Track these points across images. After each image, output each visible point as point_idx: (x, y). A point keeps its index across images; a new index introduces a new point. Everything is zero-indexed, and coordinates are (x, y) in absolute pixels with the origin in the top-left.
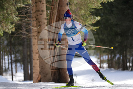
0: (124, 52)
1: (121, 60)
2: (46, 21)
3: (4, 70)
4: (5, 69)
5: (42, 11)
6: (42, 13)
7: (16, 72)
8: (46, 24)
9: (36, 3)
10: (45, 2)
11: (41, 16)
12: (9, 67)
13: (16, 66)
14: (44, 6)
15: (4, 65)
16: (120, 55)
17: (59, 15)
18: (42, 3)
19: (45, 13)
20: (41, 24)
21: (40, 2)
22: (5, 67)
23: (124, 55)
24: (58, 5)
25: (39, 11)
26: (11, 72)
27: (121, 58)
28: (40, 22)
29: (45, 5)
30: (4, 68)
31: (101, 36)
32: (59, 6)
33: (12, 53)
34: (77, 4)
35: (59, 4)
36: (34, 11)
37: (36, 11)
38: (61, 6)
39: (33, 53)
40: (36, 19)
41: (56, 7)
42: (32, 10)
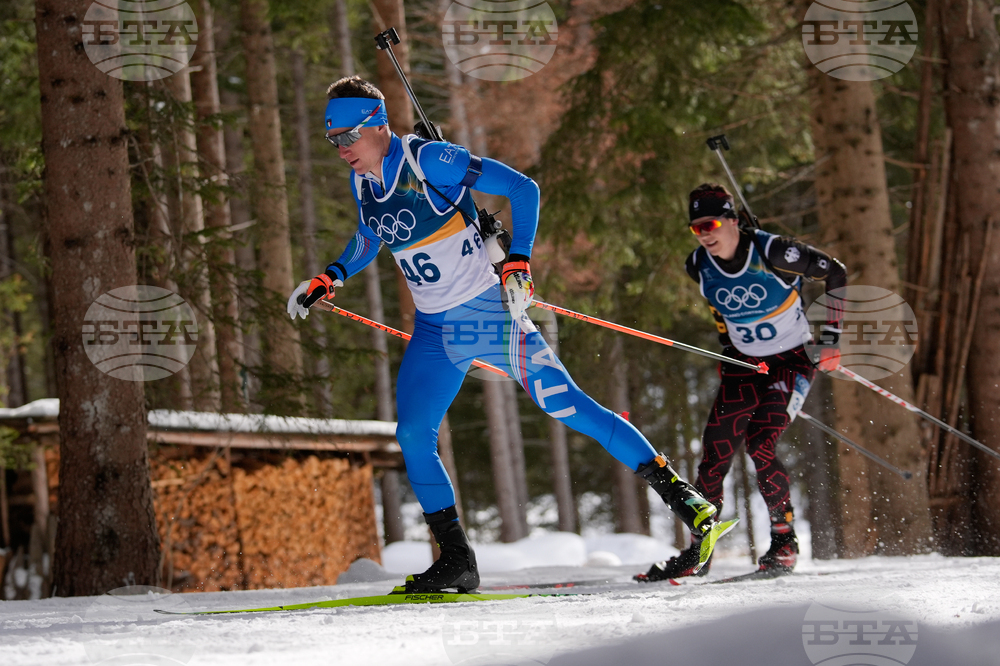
2: (888, 244)
5: (868, 192)
6: (864, 202)
8: (890, 256)
9: (832, 150)
10: (876, 142)
11: (861, 217)
14: (873, 165)
17: (958, 208)
18: (862, 148)
19: (882, 200)
20: (863, 257)
21: (854, 143)
24: (946, 157)
25: (848, 193)
28: (856, 250)
29: (879, 160)
32: (952, 161)
35: (953, 150)
36: (827, 197)
37: (834, 196)
38: (966, 162)
39: (840, 419)
40: (835, 236)
41: (940, 169)
42: (822, 193)
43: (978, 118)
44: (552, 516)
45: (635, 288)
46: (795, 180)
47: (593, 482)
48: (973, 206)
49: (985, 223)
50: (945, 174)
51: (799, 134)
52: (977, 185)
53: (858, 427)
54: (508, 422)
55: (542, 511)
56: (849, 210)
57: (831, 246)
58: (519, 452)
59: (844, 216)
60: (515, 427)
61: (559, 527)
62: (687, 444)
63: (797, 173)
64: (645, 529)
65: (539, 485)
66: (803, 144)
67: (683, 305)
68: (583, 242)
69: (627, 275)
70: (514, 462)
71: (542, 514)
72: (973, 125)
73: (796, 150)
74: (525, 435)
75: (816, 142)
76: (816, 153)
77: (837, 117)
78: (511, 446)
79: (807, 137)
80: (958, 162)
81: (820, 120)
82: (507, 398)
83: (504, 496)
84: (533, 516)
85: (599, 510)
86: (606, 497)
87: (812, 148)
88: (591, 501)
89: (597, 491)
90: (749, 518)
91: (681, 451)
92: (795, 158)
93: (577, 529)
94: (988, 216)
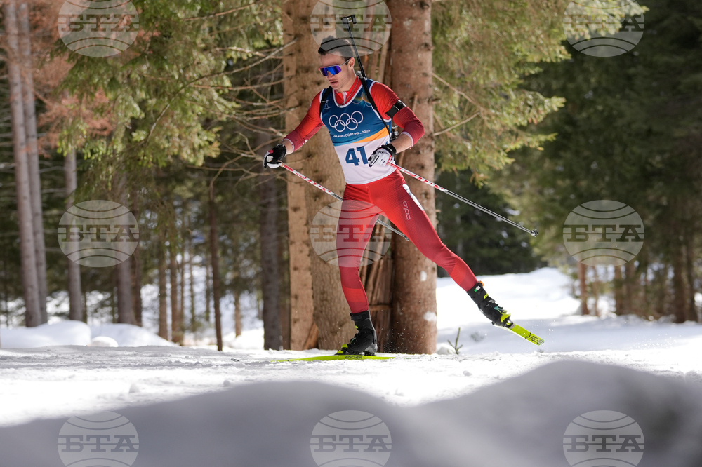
0: (683, 250)
1: (668, 282)
3: (187, 322)
4: (193, 320)
7: (238, 334)
9: (298, 36)
12: (208, 311)
13: (237, 303)
15: (187, 303)
16: (665, 261)
22: (192, 310)
23: (684, 260)
24: (385, 46)
25: (308, 70)
26: (212, 331)
27: (671, 274)
30: (187, 313)
31: (583, 183)
32: (389, 49)
33: (219, 254)
34: (467, 43)
35: (390, 42)
36: (292, 72)
37: (297, 72)
38: (400, 51)
39: (292, 243)
40: (297, 103)
41: (380, 55)
42: (288, 69)
43: (411, 18)
44: (65, 307)
45: (139, 136)
46: (267, 58)
47: (99, 283)
48: (403, 85)
49: (413, 99)
50: (383, 60)
51: (272, 23)
52: (408, 69)
53: (306, 250)
54: (35, 233)
55: (58, 304)
56: (308, 83)
57: (293, 109)
58: (43, 257)
59: (304, 88)
60: (40, 237)
61: (71, 316)
62: (173, 257)
63: (269, 53)
64: (138, 321)
65: (58, 283)
66: (275, 30)
67: (176, 151)
68: (102, 97)
69: (135, 124)
70: (38, 265)
71: (57, 306)
72: (407, 23)
73: (269, 36)
74: (47, 244)
75: (284, 30)
76: (284, 38)
77: (303, 12)
78: (37, 252)
79: (279, 26)
80: (394, 51)
81: (289, 13)
82: (35, 215)
83: (29, 290)
84: (51, 307)
85: (102, 304)
86: (108, 295)
87: (282, 33)
88: (95, 298)
89: (101, 290)
90: (218, 315)
91: (168, 262)
92: (268, 41)
93: (84, 319)
94: (414, 94)
